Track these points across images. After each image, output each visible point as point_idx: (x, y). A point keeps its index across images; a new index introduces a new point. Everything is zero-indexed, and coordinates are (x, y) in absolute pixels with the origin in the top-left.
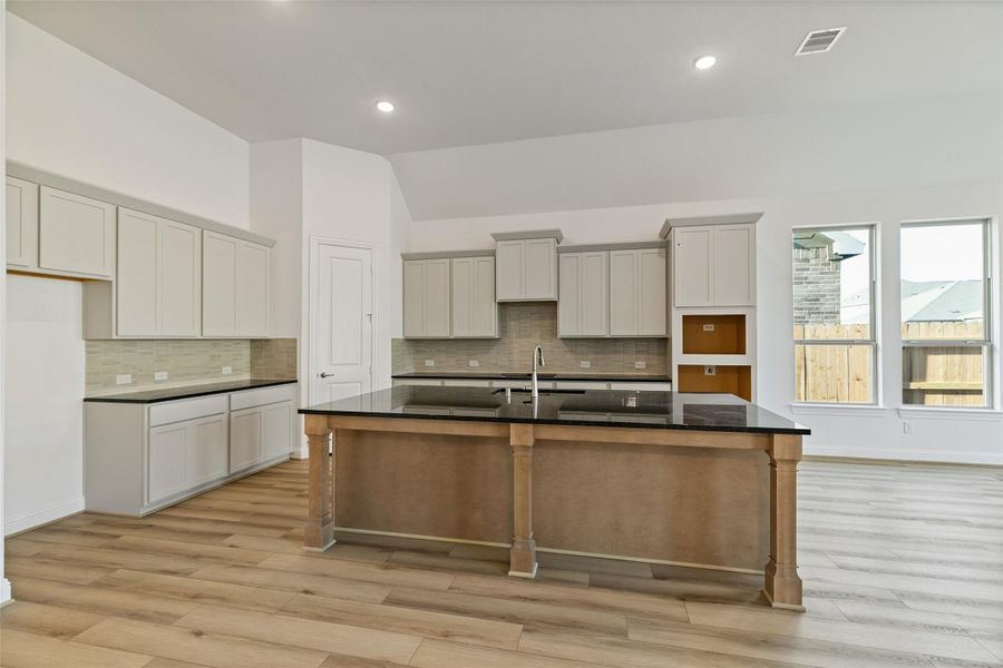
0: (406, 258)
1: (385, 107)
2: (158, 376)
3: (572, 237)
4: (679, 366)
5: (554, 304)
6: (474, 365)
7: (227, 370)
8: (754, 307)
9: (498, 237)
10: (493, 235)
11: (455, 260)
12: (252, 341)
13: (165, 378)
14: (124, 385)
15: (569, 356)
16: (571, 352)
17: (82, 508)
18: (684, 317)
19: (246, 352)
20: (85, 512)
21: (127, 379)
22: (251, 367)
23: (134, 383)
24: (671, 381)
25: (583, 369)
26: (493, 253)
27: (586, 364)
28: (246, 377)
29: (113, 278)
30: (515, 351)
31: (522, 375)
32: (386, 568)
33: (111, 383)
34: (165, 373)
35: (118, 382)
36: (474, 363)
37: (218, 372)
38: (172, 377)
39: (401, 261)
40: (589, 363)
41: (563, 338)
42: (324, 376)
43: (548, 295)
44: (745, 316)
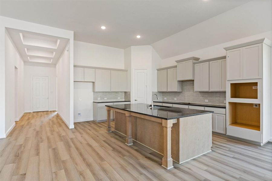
0: (158, 70)
1: (138, 37)
2: (105, 99)
3: (202, 58)
4: (229, 103)
5: (193, 80)
6: (176, 100)
7: (119, 98)
8: (262, 79)
9: (177, 62)
10: (176, 61)
11: (168, 70)
12: (125, 92)
14: (99, 100)
15: (201, 98)
16: (202, 96)
17: (92, 120)
18: (231, 84)
19: (123, 94)
20: (93, 121)
21: (100, 99)
22: (125, 98)
23: (101, 100)
24: (225, 108)
25: (206, 102)
26: (176, 67)
27: (207, 101)
28: (124, 100)
29: (95, 81)
30: (186, 96)
31: (187, 103)
33: (97, 99)
35: (98, 99)
36: (175, 99)
37: (117, 99)
38: (107, 99)
39: (157, 71)
40: (208, 100)
41: (196, 92)
42: (136, 100)
43: (190, 78)
44: (257, 83)
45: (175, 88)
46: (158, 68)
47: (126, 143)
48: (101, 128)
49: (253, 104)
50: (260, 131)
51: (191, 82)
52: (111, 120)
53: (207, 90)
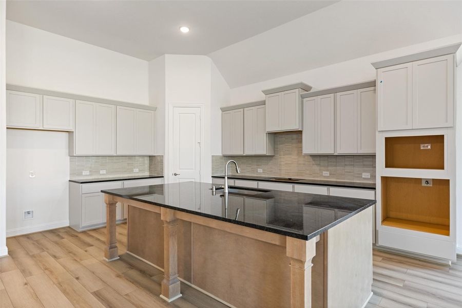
0: (224, 110)
1: (185, 30)
2: (101, 172)
4: (382, 178)
5: (300, 132)
6: (260, 172)
7: (136, 170)
9: (266, 92)
10: (264, 92)
11: (246, 109)
12: (150, 156)
13: (105, 173)
14: (86, 175)
15: (316, 168)
16: (316, 164)
17: (68, 225)
18: (386, 139)
19: (147, 161)
20: (69, 227)
21: (87, 173)
22: (149, 169)
23: (90, 175)
24: (375, 189)
25: (324, 177)
26: (263, 103)
27: (326, 173)
28: (147, 174)
29: (74, 130)
30: (282, 163)
31: (285, 179)
32: (118, 276)
33: (80, 174)
34: (105, 171)
35: (84, 174)
36: (260, 170)
37: (132, 171)
38: (107, 173)
39: (221, 112)
40: (328, 173)
41: (306, 155)
42: (175, 175)
43: (295, 127)
44: (443, 136)
45: (261, 147)
46: (224, 106)
47: (161, 296)
48: (89, 249)
49: (420, 180)
50: (448, 235)
51: (295, 136)
52: (117, 223)
53: (329, 151)
